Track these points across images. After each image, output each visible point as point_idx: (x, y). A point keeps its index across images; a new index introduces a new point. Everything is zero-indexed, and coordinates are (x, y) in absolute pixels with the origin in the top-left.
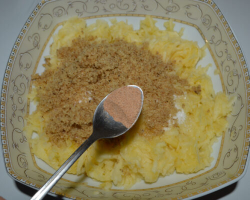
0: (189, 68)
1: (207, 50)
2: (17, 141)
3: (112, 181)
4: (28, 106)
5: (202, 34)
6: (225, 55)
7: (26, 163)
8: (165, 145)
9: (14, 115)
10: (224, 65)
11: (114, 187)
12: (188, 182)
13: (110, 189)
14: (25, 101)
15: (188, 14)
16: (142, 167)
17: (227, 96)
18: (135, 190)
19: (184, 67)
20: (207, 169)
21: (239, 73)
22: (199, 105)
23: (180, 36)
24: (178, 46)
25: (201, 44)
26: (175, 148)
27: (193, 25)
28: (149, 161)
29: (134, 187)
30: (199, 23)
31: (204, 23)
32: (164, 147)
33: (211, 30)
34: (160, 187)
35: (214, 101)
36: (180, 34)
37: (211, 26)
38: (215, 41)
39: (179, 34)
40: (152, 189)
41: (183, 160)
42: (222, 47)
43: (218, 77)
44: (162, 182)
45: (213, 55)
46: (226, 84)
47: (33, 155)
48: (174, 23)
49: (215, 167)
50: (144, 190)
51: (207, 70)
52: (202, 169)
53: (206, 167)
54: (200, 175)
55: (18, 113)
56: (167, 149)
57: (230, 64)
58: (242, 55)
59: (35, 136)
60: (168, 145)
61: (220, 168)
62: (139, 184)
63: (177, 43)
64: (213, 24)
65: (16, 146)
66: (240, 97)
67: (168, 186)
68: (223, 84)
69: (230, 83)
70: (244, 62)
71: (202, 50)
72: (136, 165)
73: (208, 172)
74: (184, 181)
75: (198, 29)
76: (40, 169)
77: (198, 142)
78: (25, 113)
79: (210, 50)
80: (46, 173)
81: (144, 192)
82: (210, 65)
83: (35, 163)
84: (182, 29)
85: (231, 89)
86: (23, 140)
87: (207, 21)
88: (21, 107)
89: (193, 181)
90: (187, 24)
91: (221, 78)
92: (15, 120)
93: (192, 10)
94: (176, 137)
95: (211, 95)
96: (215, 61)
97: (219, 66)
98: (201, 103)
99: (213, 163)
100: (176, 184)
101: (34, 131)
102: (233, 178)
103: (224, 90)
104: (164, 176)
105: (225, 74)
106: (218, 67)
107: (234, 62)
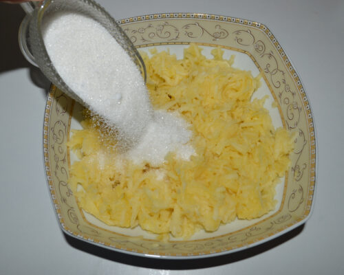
0: (243, 101)
1: (262, 80)
2: (64, 195)
3: (170, 232)
4: (68, 155)
5: (255, 62)
6: (283, 85)
7: (76, 219)
8: (225, 189)
9: (57, 166)
10: (284, 96)
11: (173, 239)
12: (252, 228)
13: (170, 242)
14: (65, 150)
15: (239, 40)
16: (202, 216)
17: (288, 131)
18: (196, 241)
19: (238, 100)
20: (271, 213)
21: (300, 106)
22: (258, 143)
23: (230, 65)
24: (229, 79)
25: (255, 73)
26: (235, 193)
27: (245, 52)
28: (209, 208)
29: (193, 237)
30: (251, 49)
31: (257, 49)
32: (224, 193)
33: (266, 57)
34: (223, 236)
35: (274, 138)
36: (230, 63)
37: (265, 53)
38: (271, 69)
39: (228, 62)
40: (214, 238)
41: (245, 205)
42: (279, 76)
43: (276, 110)
44: (224, 230)
45: (269, 86)
46: (286, 118)
47: (80, 209)
48: (223, 50)
49: (280, 211)
50: (205, 240)
51: (264, 103)
52: (266, 214)
53: (270, 211)
54: (264, 220)
55: (61, 164)
56: (226, 194)
57: (289, 95)
58: (301, 87)
59: (80, 188)
60: (227, 190)
61: (285, 212)
62: (200, 234)
63: (229, 75)
64: (268, 51)
65: (64, 200)
66: (302, 133)
67: (231, 234)
68: (282, 118)
69: (291, 117)
70: (304, 94)
71: (256, 80)
72: (195, 214)
73: (272, 216)
74: (248, 228)
75: (251, 56)
76: (90, 224)
77: (260, 185)
78: (67, 163)
79: (266, 80)
80: (97, 227)
81: (205, 242)
82: (267, 97)
83: (84, 218)
84: (233, 57)
85: (291, 124)
86: (69, 193)
87: (260, 48)
88: (61, 157)
89: (257, 226)
90: (238, 50)
91: (280, 112)
92: (59, 172)
93: (243, 35)
94: (235, 180)
95: (271, 131)
96: (272, 92)
97: (277, 98)
98: (259, 141)
99: (277, 206)
100: (240, 231)
101: (79, 183)
102: (299, 220)
103: (284, 125)
104: (225, 224)
105: (284, 107)
106: (275, 98)
107: (293, 94)
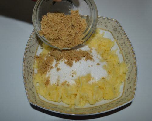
0: (107, 51)
1: (115, 42)
2: (31, 87)
3: (75, 104)
4: (34, 70)
5: (113, 35)
6: (124, 45)
7: (35, 97)
8: (98, 87)
9: (28, 75)
10: (124, 49)
11: (76, 107)
12: (110, 104)
13: (74, 108)
14: (32, 69)
15: (106, 26)
16: (89, 98)
17: (126, 64)
18: (86, 108)
19: (105, 50)
20: (118, 97)
21: (130, 53)
22: (113, 68)
23: (103, 36)
24: (102, 41)
25: (113, 39)
26: (103, 88)
27: (108, 31)
28: (91, 95)
29: (85, 107)
30: (111, 30)
31: (113, 30)
32: (98, 88)
33: (117, 33)
34: (97, 107)
35: (120, 66)
36: (103, 35)
38: (119, 38)
39: (102, 35)
40: (93, 107)
41: (107, 94)
42: (122, 41)
43: (121, 55)
44: (98, 104)
45: (118, 45)
46: (125, 58)
47: (37, 93)
48: (100, 30)
49: (122, 96)
50: (90, 108)
51: (116, 52)
52: (116, 98)
53: (118, 96)
54: (115, 100)
55: (30, 74)
56: (99, 89)
57: (126, 49)
58: (131, 45)
59: (38, 84)
60: (100, 87)
61: (124, 97)
62: (88, 105)
63: (102, 40)
64: (118, 31)
65: (31, 89)
66: (131, 64)
67: (101, 106)
68: (123, 58)
69: (127, 57)
70: (132, 48)
71: (113, 42)
72: (86, 97)
73: (118, 99)
74: (108, 103)
75: (111, 33)
76: (41, 100)
77: (113, 85)
78: (33, 74)
79: (117, 42)
80: (44, 101)
81: (89, 109)
82: (117, 49)
83: (39, 97)
84: (103, 33)
85: (127, 60)
86: (33, 86)
87: (115, 29)
88: (31, 71)
89: (112, 103)
90: (106, 30)
91: (123, 55)
92: (29, 77)
93: (108, 24)
94: (103, 83)
95: (118, 63)
96: (120, 47)
97: (122, 50)
98: (114, 67)
99: (121, 94)
100: (104, 104)
101: (37, 82)
102: (129, 100)
103: (124, 61)
104: (98, 101)
105: (124, 54)
106: (121, 50)
107: (128, 48)
